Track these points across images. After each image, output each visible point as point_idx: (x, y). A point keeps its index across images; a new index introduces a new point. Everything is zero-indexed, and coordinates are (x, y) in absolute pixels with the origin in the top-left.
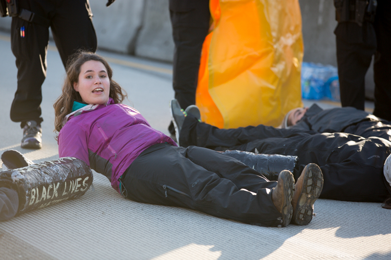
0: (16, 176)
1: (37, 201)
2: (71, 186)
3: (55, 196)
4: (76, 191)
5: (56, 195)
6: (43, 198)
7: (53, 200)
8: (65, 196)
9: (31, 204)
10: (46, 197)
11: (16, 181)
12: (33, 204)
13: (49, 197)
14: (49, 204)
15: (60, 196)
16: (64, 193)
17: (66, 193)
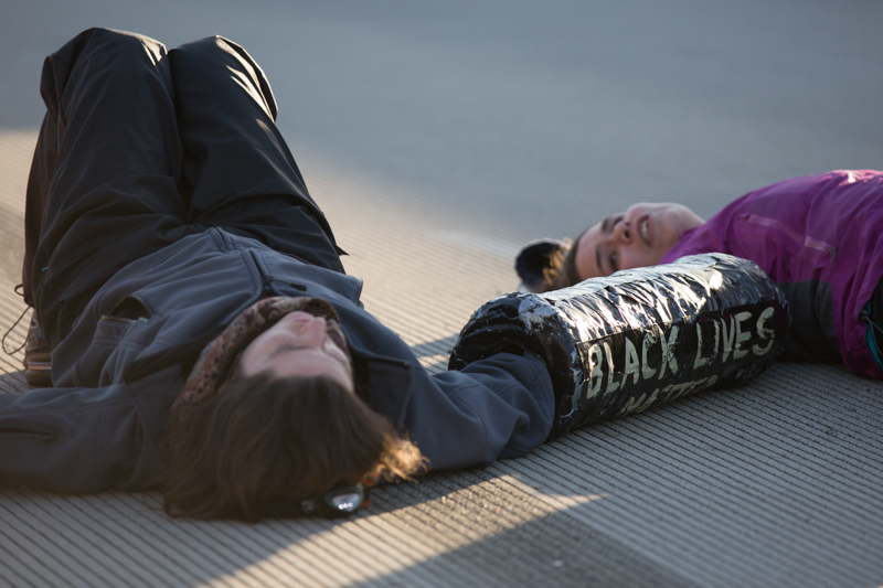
0: (531, 311)
1: (612, 387)
2: (717, 337)
3: (668, 370)
4: (739, 354)
5: (674, 366)
6: (631, 376)
7: (665, 383)
8: (703, 371)
9: (592, 393)
10: (641, 372)
11: (535, 325)
12: (600, 393)
13: (648, 372)
14: (653, 398)
15: (687, 373)
16: (700, 361)
17: (704, 360)
